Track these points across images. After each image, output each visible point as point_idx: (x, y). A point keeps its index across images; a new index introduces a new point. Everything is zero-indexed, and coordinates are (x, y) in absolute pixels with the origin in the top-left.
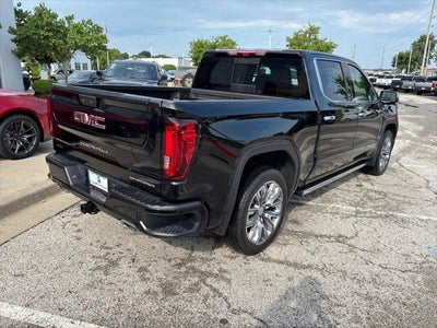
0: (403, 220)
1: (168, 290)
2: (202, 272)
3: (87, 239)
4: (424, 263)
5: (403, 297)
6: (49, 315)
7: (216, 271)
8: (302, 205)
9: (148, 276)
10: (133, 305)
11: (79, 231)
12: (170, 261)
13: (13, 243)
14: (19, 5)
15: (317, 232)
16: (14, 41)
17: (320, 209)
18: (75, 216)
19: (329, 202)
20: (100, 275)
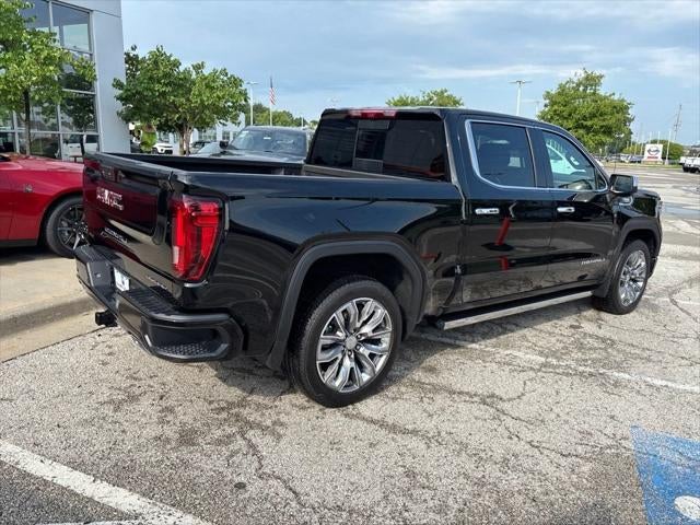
0: (616, 384)
1: (187, 438)
2: (247, 422)
3: (115, 365)
4: (609, 447)
5: (539, 490)
6: (19, 449)
7: (269, 423)
8: (459, 347)
9: (170, 418)
10: (129, 451)
11: (110, 354)
12: (211, 403)
13: (19, 362)
14: (134, 49)
15: (457, 387)
16: (120, 98)
17: (483, 356)
18: (116, 335)
19: (507, 347)
20: (108, 410)
